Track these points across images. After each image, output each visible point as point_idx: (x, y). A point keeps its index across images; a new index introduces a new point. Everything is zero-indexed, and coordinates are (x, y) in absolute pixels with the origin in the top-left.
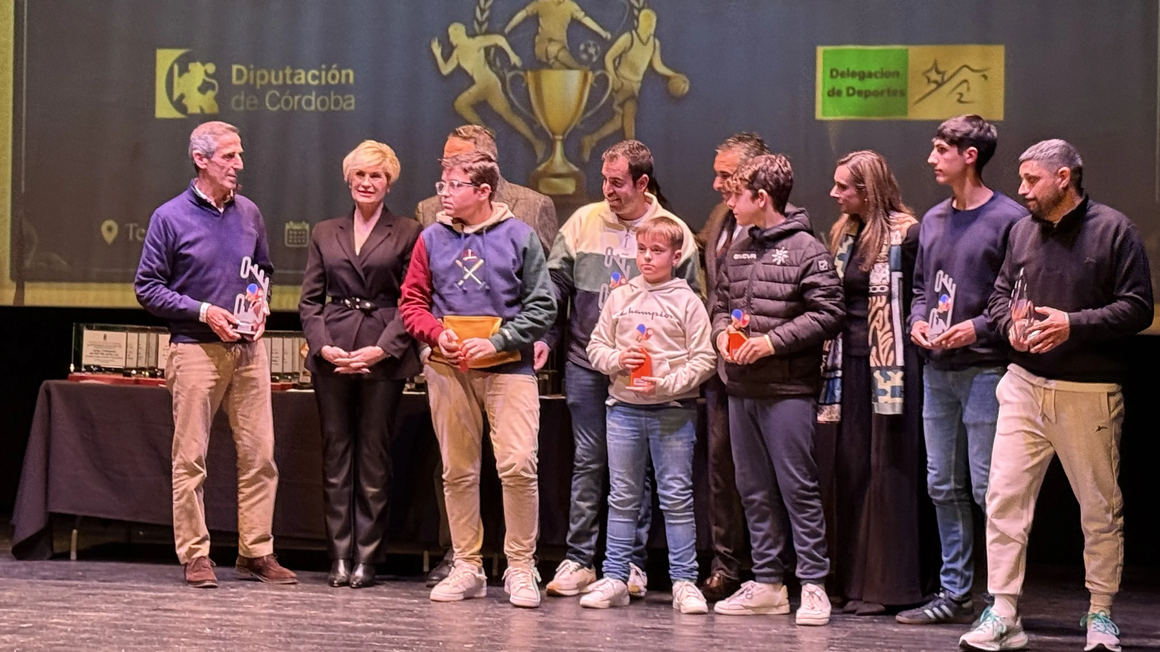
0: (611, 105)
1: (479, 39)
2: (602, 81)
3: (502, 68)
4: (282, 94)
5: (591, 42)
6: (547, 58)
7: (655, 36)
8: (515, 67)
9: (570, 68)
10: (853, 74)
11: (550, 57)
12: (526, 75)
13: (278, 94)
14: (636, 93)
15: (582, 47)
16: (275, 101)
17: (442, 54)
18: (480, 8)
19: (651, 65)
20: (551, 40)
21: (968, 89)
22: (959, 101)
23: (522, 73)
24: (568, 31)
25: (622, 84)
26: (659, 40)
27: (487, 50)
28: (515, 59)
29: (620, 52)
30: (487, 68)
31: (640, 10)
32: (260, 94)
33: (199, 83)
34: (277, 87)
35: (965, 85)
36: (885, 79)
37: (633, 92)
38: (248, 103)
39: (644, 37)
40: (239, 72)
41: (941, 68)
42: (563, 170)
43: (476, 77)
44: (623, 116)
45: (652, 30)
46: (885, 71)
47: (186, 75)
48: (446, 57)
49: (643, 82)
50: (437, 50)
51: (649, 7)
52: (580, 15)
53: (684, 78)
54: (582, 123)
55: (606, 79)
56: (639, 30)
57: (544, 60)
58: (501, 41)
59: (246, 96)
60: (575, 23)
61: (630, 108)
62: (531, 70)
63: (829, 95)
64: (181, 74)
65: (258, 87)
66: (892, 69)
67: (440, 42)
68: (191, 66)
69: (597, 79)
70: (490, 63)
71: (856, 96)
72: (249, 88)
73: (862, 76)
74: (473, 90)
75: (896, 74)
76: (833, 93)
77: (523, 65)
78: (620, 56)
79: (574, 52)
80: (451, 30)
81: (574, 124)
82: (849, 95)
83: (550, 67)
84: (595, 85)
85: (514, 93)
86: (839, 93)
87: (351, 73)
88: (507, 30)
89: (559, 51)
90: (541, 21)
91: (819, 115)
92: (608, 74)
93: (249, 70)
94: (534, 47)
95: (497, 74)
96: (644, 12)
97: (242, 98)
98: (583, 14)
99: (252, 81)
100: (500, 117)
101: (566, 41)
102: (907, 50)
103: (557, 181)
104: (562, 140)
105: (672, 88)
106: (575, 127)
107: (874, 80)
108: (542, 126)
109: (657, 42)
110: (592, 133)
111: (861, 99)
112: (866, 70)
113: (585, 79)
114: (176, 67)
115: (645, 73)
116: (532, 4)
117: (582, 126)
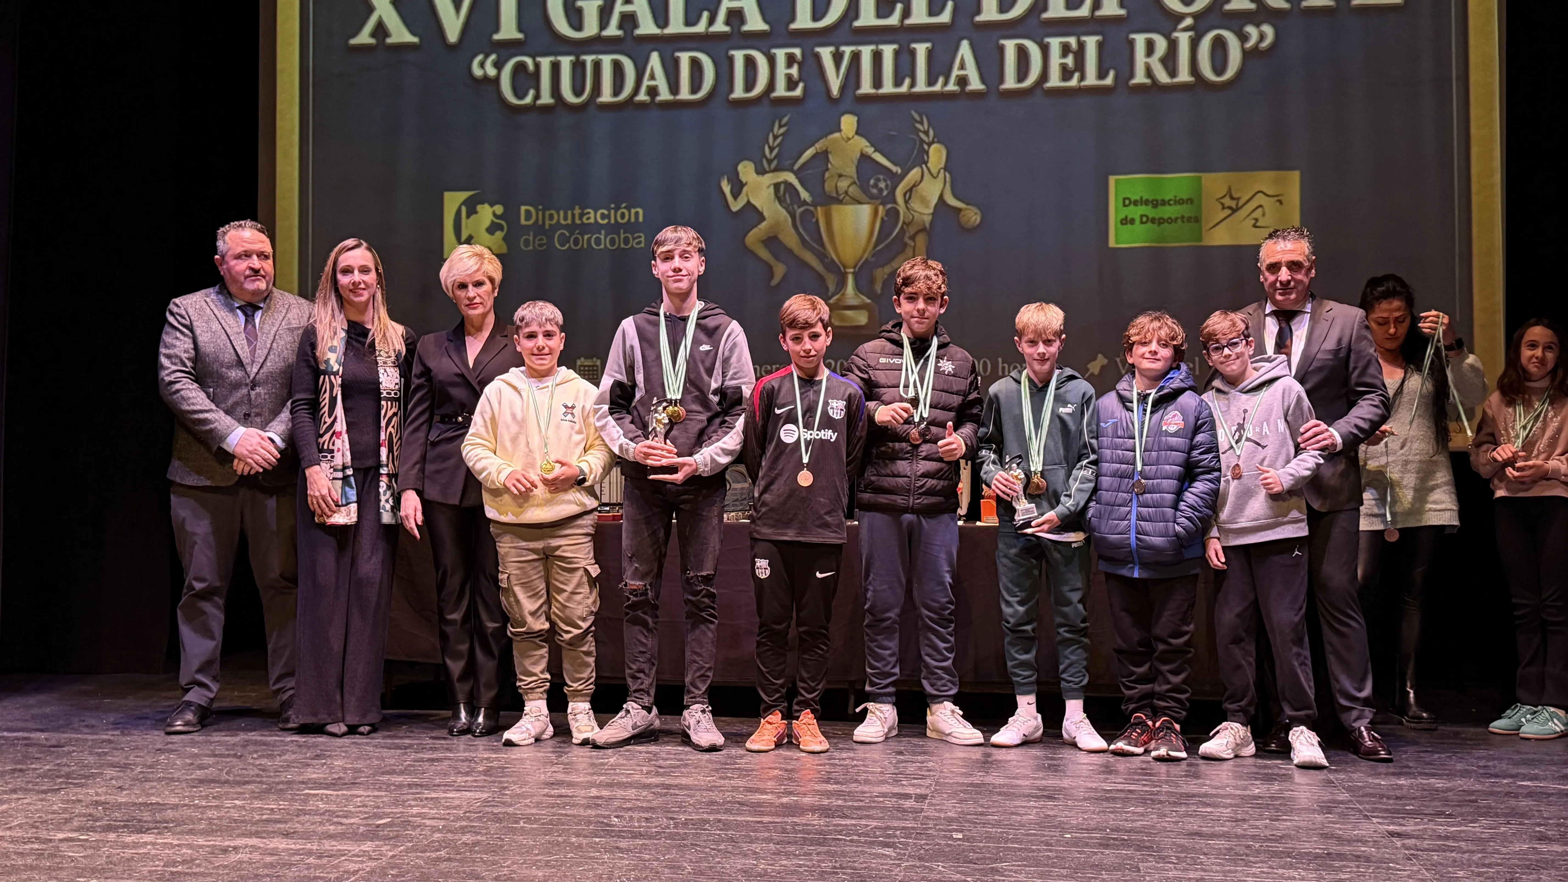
0: (903, 238)
1: (768, 176)
2: (893, 214)
3: (792, 204)
4: (572, 234)
5: (881, 177)
6: (837, 192)
7: (946, 169)
8: (805, 203)
9: (860, 203)
10: (1147, 203)
11: (840, 192)
12: (816, 209)
13: (567, 234)
14: (928, 226)
15: (872, 182)
16: (564, 240)
17: (732, 192)
18: (769, 147)
19: (941, 197)
20: (840, 176)
21: (1264, 215)
22: (1255, 226)
23: (812, 208)
24: (857, 167)
25: (913, 216)
26: (950, 173)
27: (777, 186)
28: (804, 195)
29: (911, 185)
30: (777, 203)
31: (929, 145)
32: (549, 233)
33: (487, 223)
34: (566, 227)
35: (1260, 210)
36: (1178, 207)
37: (924, 225)
38: (537, 243)
39: (934, 171)
40: (528, 212)
41: (1235, 196)
42: (854, 302)
43: (765, 214)
44: (914, 248)
45: (942, 165)
46: (1178, 199)
47: (473, 217)
48: (736, 195)
49: (933, 214)
50: (726, 188)
51: (938, 142)
52: (870, 150)
53: (976, 210)
54: (873, 256)
55: (897, 212)
56: (929, 165)
57: (835, 195)
58: (791, 178)
59: (535, 236)
60: (864, 158)
61: (921, 240)
62: (822, 205)
63: (1122, 223)
64: (468, 217)
65: (547, 227)
66: (1185, 197)
67: (729, 181)
68: (479, 207)
69: (888, 213)
70: (780, 199)
71: (1149, 224)
72: (538, 229)
73: (1155, 204)
74: (763, 225)
75: (1190, 201)
76: (1126, 221)
77: (812, 202)
78: (911, 190)
79: (864, 188)
80: (740, 168)
81: (866, 256)
82: (1142, 223)
83: (840, 202)
84: (886, 219)
85: (805, 229)
86: (1132, 221)
87: (640, 211)
88: (796, 167)
89: (849, 187)
90: (830, 156)
91: (1112, 244)
92: (898, 207)
93: (537, 210)
94: (824, 182)
95: (787, 209)
96: (934, 146)
97: (531, 238)
98: (872, 149)
99: (540, 222)
100: (790, 251)
101: (855, 176)
102: (1200, 177)
103: (849, 313)
104: (853, 273)
105: (963, 220)
106: (867, 260)
107: (1167, 208)
108: (833, 260)
109: (947, 175)
110: (883, 266)
111: (1155, 226)
112: (1159, 198)
113: (876, 213)
114: (464, 209)
115: (936, 206)
116: (821, 141)
117: (874, 259)
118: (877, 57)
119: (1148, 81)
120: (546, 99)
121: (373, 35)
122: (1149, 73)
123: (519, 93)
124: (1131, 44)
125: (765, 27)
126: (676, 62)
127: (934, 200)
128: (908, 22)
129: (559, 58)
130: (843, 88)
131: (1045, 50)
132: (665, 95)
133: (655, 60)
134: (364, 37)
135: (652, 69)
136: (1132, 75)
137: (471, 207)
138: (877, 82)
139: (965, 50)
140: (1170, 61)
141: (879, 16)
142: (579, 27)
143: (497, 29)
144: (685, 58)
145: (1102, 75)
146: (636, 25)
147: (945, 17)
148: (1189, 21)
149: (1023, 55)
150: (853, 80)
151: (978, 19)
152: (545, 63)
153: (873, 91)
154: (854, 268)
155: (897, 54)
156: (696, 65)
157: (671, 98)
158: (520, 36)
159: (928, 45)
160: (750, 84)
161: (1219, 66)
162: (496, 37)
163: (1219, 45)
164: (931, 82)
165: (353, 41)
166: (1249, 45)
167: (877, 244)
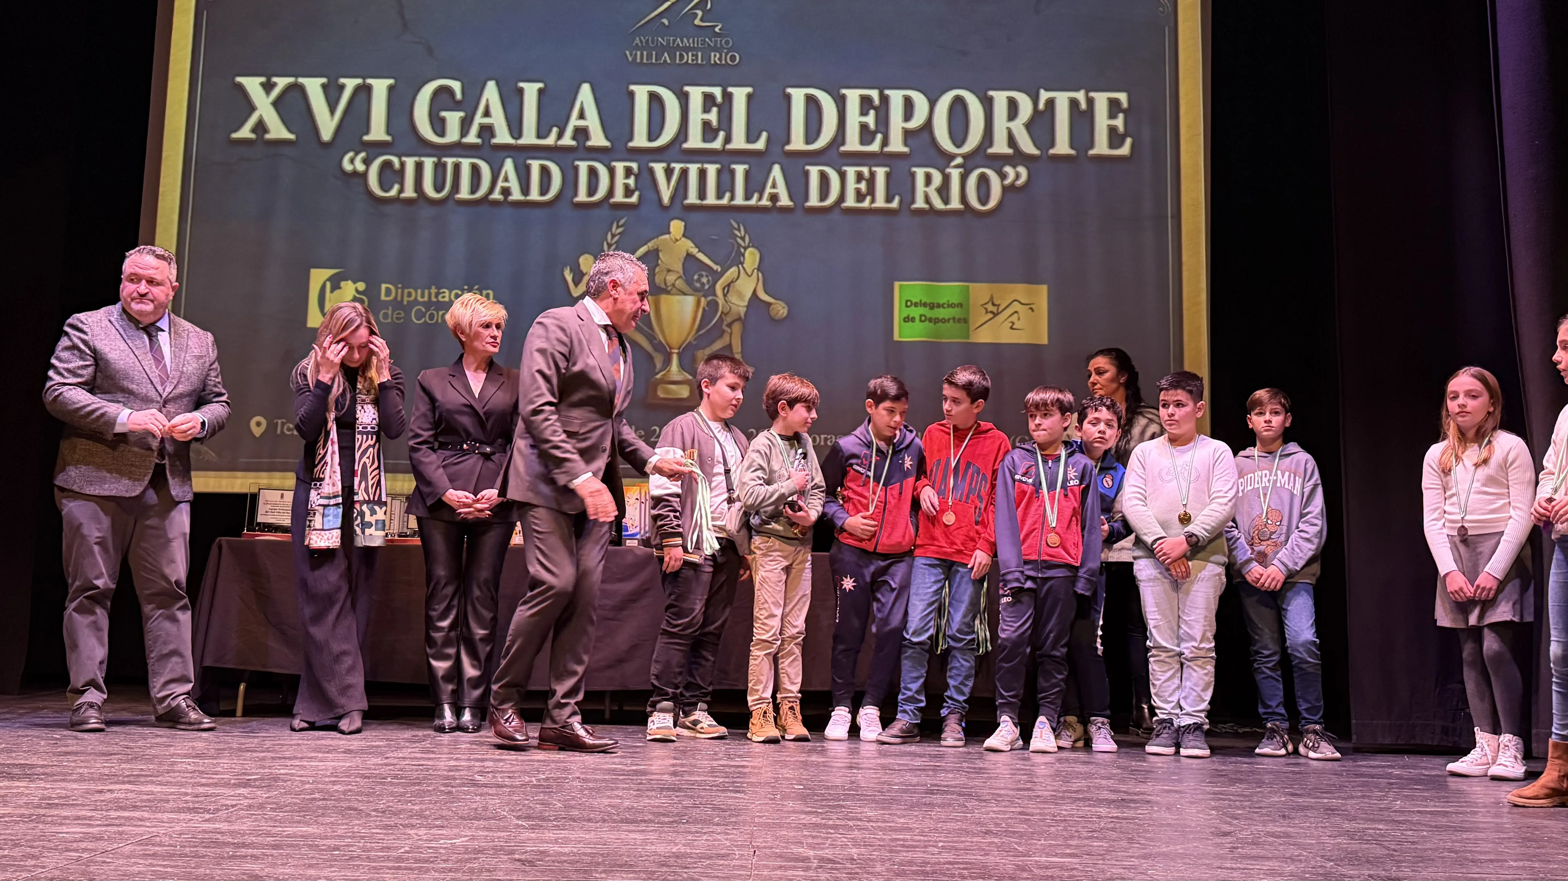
0: (721, 325)
2: (713, 305)
4: (427, 310)
5: (704, 273)
6: (665, 284)
7: (758, 269)
9: (685, 294)
10: (925, 305)
11: (669, 284)
13: (424, 310)
14: (743, 316)
15: (696, 277)
16: (420, 315)
17: (573, 280)
18: (608, 243)
19: (755, 292)
20: (669, 271)
21: (1019, 319)
22: (1011, 328)
24: (683, 264)
25: (730, 308)
26: (762, 273)
29: (729, 281)
31: (745, 248)
32: (407, 309)
33: (350, 298)
34: (423, 304)
35: (1016, 315)
36: (951, 309)
37: (739, 314)
38: (395, 316)
39: (749, 272)
40: (388, 290)
41: (996, 303)
42: (678, 378)
44: (731, 334)
45: (756, 266)
46: (950, 303)
47: (337, 292)
48: (576, 283)
49: (748, 307)
50: (569, 277)
51: (753, 246)
52: (694, 251)
53: (783, 304)
54: (695, 339)
55: (717, 303)
56: (745, 265)
57: (663, 286)
59: (393, 311)
60: (689, 256)
61: (737, 328)
62: (652, 295)
63: (904, 321)
64: (332, 291)
65: (405, 303)
66: (956, 302)
67: (571, 270)
68: (343, 284)
69: (709, 303)
71: (927, 322)
72: (397, 304)
73: (932, 306)
75: (960, 305)
76: (908, 319)
78: (729, 285)
79: (689, 282)
80: (582, 260)
81: (689, 339)
82: (921, 321)
83: (668, 293)
84: (707, 309)
86: (913, 320)
89: (676, 280)
90: (661, 255)
91: (896, 337)
92: (717, 300)
93: (397, 288)
94: (654, 275)
96: (749, 250)
97: (390, 312)
98: (697, 250)
99: (399, 298)
101: (681, 271)
102: (968, 286)
103: (673, 387)
104: (678, 354)
105: (772, 313)
106: (690, 342)
107: (941, 310)
108: (660, 341)
109: (760, 275)
110: (704, 348)
111: (932, 324)
112: (935, 302)
113: (698, 303)
114: (328, 285)
115: (750, 300)
116: (652, 242)
117: (695, 343)
118: (702, 174)
119: (926, 206)
120: (409, 192)
121: (253, 130)
122: (927, 200)
123: (385, 186)
124: (913, 175)
125: (606, 143)
126: (528, 168)
127: (748, 295)
128: (728, 147)
129: (423, 159)
130: (673, 198)
131: (843, 176)
132: (516, 195)
133: (509, 166)
134: (245, 132)
135: (506, 173)
136: (913, 201)
137: (335, 283)
138: (702, 195)
139: (776, 171)
140: (944, 191)
141: (705, 140)
142: (441, 133)
143: (367, 131)
144: (535, 165)
145: (889, 199)
146: (493, 135)
147: (760, 145)
148: (959, 160)
149: (824, 179)
150: (681, 191)
151: (787, 148)
152: (410, 163)
153: (698, 202)
154: (679, 349)
155: (719, 172)
156: (545, 172)
157: (522, 198)
158: (388, 138)
159: (746, 166)
160: (592, 191)
161: (984, 198)
162: (366, 138)
163: (983, 180)
164: (748, 197)
165: (235, 136)
166: (1007, 182)
167: (698, 330)
